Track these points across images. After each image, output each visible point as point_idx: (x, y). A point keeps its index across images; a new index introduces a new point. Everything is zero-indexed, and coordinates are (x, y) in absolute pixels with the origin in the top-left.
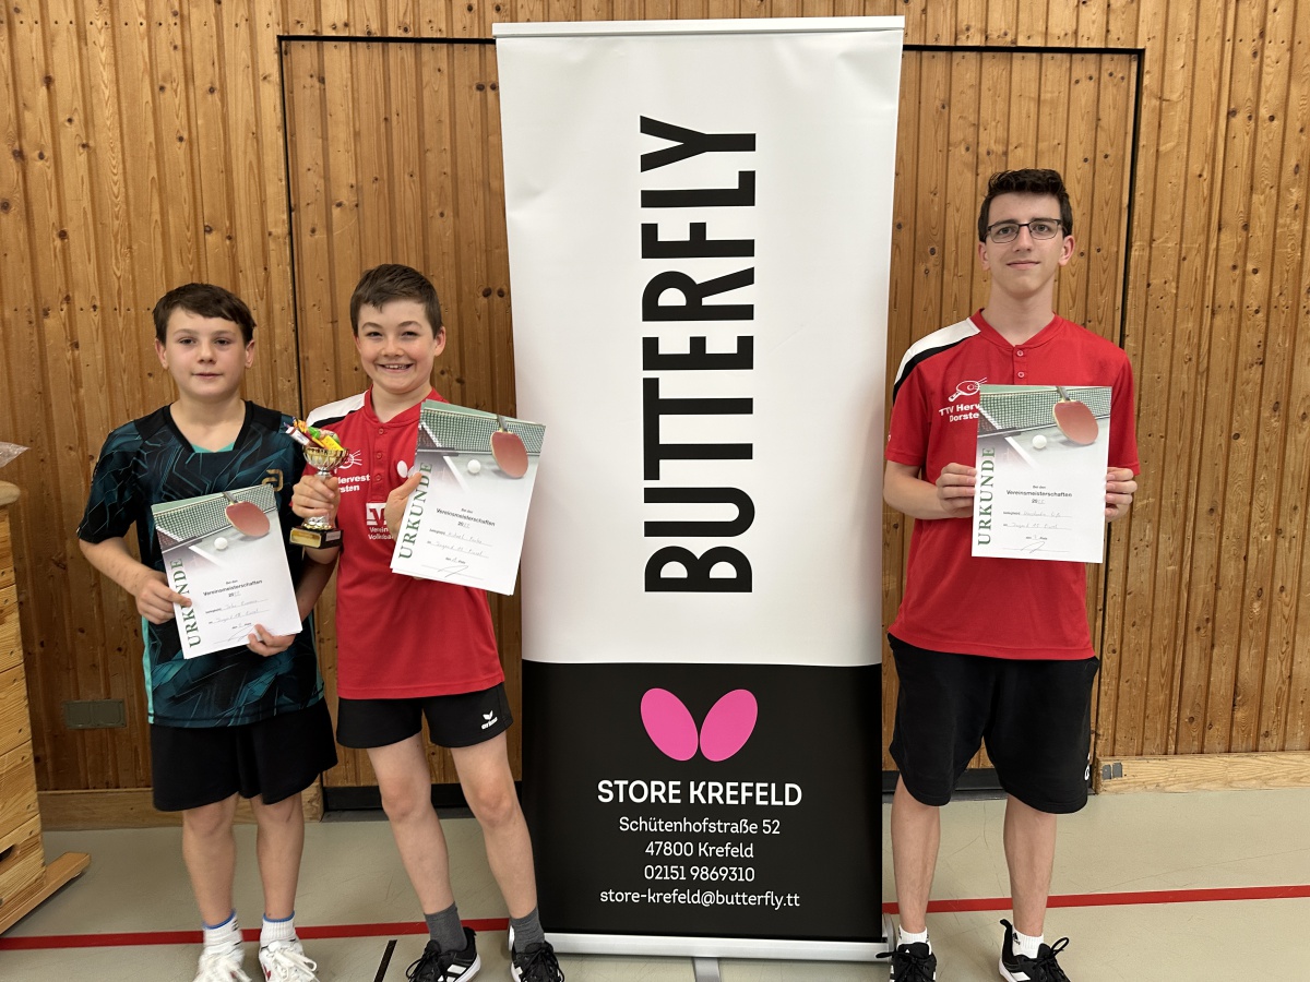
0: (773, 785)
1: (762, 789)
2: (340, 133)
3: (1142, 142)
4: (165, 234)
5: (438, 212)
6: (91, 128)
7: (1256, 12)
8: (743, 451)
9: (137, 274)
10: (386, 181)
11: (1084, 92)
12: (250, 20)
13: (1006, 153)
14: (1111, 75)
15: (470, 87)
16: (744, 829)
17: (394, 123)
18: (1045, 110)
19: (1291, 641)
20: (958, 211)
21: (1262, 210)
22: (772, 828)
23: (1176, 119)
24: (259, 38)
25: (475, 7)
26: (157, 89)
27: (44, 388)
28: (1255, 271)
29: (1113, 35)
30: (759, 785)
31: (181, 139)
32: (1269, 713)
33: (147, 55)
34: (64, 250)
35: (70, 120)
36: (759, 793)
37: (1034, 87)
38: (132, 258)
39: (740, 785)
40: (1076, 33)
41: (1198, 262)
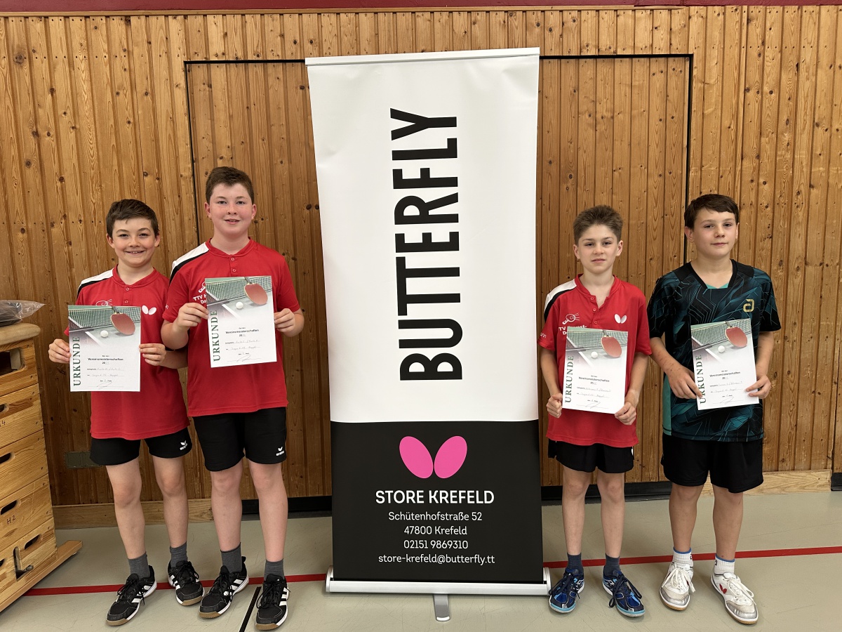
0: (477, 492)
1: (471, 494)
2: (221, 116)
3: (694, 108)
4: (120, 178)
5: (279, 161)
6: (77, 117)
7: (759, 30)
8: (455, 298)
9: (105, 200)
10: (248, 144)
11: (658, 80)
12: (168, 53)
13: (613, 117)
14: (674, 69)
15: (296, 88)
16: (461, 518)
17: (253, 110)
18: (635, 91)
19: (796, 404)
20: (585, 152)
21: (768, 147)
22: (477, 517)
23: (713, 94)
24: (173, 63)
25: (298, 42)
26: (115, 94)
27: (52, 269)
28: (765, 183)
29: (674, 46)
30: (469, 492)
31: (129, 122)
32: (784, 448)
33: (109, 75)
34: (62, 189)
35: (65, 113)
36: (469, 497)
37: (628, 78)
38: (102, 192)
39: (458, 492)
40: (652, 46)
41: (730, 178)
